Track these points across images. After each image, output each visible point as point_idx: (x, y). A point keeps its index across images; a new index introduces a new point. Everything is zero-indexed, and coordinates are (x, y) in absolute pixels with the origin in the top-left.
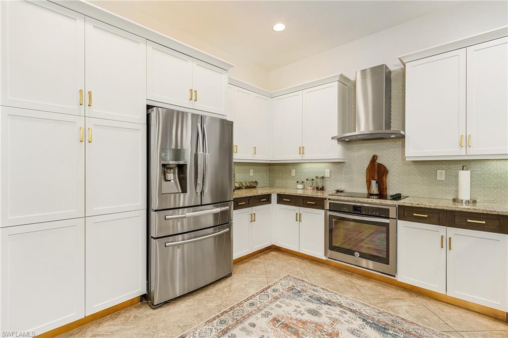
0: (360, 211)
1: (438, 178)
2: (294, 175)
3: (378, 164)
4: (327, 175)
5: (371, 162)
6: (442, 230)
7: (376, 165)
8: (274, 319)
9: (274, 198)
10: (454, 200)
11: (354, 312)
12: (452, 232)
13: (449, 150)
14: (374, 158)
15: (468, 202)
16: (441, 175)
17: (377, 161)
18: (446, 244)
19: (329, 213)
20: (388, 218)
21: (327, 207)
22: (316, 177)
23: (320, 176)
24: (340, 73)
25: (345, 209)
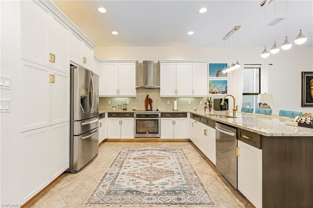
0: (148, 116)
1: (168, 103)
2: (110, 103)
3: (149, 98)
4: (128, 103)
5: (147, 97)
6: (173, 119)
7: (149, 99)
8: (133, 159)
9: (106, 115)
10: (173, 110)
11: (155, 150)
12: (175, 119)
13: (171, 94)
14: (148, 96)
15: (176, 110)
16: (168, 102)
17: (149, 97)
18: (174, 123)
19: (137, 118)
20: (158, 117)
21: (135, 116)
22: (123, 104)
23: (125, 104)
24: (137, 60)
25: (143, 116)
